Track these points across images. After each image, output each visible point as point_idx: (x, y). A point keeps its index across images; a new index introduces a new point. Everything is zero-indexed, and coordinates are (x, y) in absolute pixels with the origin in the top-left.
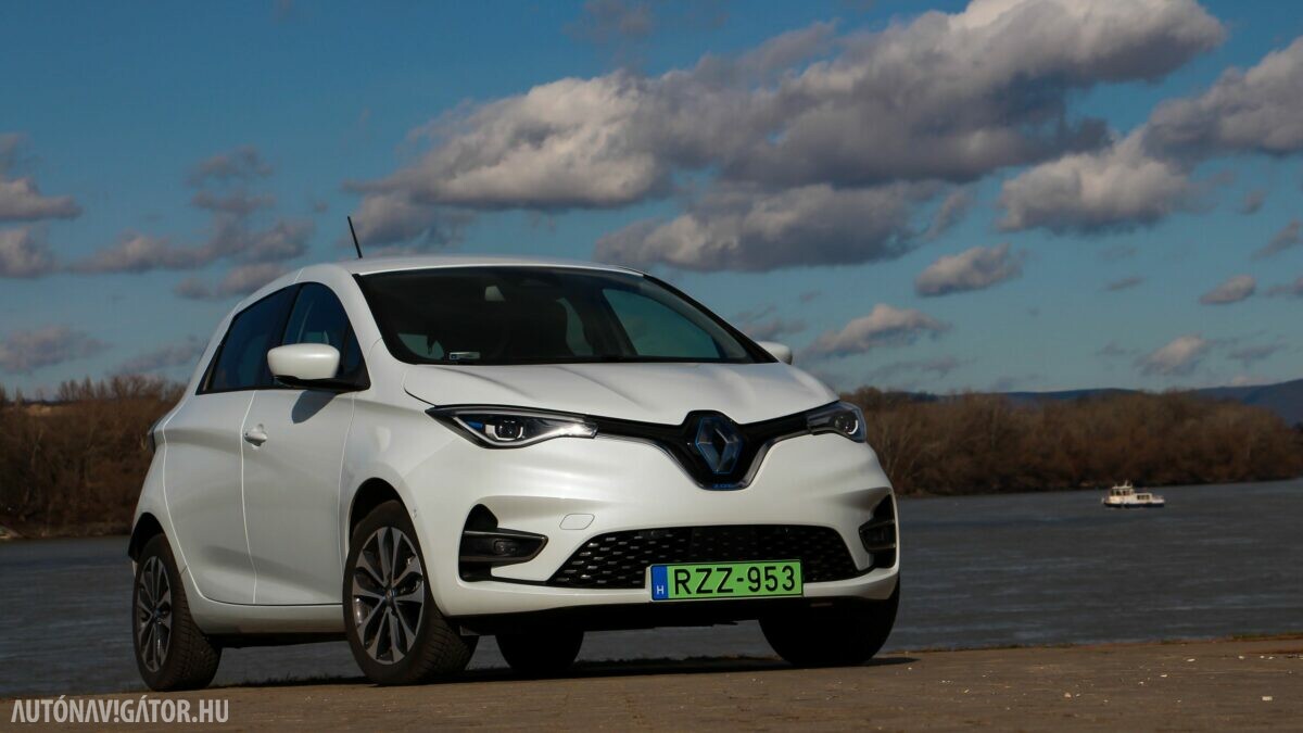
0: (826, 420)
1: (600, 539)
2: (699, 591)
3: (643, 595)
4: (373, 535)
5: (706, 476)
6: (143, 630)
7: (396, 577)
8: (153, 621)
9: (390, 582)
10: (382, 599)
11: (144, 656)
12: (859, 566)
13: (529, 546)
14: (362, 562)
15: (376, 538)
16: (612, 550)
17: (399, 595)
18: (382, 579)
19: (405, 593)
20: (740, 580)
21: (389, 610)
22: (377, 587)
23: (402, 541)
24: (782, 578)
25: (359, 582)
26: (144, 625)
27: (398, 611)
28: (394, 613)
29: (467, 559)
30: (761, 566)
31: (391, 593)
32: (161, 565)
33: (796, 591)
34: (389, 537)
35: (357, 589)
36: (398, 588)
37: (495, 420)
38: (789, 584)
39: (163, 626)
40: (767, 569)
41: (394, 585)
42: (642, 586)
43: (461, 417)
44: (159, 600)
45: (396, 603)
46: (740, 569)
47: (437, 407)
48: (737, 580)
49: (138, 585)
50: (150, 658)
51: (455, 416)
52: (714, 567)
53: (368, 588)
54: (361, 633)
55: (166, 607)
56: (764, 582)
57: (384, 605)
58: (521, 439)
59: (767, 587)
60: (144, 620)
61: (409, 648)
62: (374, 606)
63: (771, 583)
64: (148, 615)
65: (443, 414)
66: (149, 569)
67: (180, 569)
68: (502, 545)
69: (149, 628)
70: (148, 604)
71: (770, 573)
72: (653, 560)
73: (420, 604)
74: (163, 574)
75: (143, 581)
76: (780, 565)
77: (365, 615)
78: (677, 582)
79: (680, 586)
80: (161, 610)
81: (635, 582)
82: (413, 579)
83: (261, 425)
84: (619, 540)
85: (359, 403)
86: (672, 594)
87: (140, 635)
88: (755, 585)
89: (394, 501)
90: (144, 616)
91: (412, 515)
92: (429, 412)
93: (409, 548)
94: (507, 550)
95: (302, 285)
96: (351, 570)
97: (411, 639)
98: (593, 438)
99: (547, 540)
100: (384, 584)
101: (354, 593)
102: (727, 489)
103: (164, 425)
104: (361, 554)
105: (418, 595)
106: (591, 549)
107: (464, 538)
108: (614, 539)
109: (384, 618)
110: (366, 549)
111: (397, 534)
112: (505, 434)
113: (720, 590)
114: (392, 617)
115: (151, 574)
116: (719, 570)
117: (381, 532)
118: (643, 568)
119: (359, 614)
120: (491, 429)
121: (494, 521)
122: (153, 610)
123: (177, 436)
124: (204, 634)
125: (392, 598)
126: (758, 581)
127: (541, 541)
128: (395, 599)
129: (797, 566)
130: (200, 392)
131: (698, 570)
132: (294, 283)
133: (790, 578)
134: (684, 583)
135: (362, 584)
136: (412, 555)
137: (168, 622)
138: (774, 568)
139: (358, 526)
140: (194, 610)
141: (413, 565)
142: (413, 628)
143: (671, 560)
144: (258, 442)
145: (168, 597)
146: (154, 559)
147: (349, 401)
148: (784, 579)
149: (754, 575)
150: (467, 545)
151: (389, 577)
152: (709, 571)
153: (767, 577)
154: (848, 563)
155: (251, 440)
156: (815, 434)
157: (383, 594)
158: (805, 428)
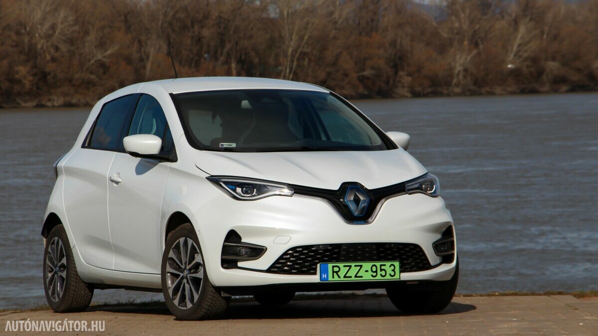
0: (417, 186)
1: (294, 249)
2: (345, 277)
3: (315, 279)
4: (178, 241)
5: (349, 217)
6: (49, 278)
7: (189, 264)
8: (56, 273)
9: (186, 267)
10: (182, 275)
11: (50, 292)
12: (432, 263)
13: (257, 252)
14: (171, 254)
15: (179, 242)
16: (300, 255)
17: (191, 273)
18: (182, 264)
19: (193, 273)
20: (367, 271)
21: (185, 281)
22: (179, 268)
23: (193, 245)
24: (389, 270)
25: (169, 265)
26: (50, 275)
27: (190, 282)
28: (188, 282)
29: (225, 257)
30: (378, 264)
31: (186, 272)
32: (60, 243)
33: (397, 277)
34: (186, 243)
35: (169, 269)
36: (190, 269)
37: (241, 185)
38: (393, 273)
39: (61, 276)
40: (381, 265)
41: (188, 268)
42: (315, 274)
43: (224, 183)
44: (59, 262)
45: (188, 278)
46: (367, 265)
47: (212, 176)
48: (365, 271)
49: (46, 252)
50: (53, 293)
51: (221, 181)
52: (353, 264)
53: (175, 269)
54: (170, 292)
55: (63, 266)
56: (379, 272)
57: (183, 278)
58: (254, 196)
59: (381, 275)
60: (50, 272)
61: (195, 301)
62: (177, 278)
63: (383, 273)
64: (53, 270)
65: (215, 180)
66: (53, 243)
67: (72, 246)
68: (243, 251)
69: (53, 277)
70: (53, 263)
71: (383, 267)
72: (321, 260)
73: (201, 279)
74: (61, 247)
75: (50, 250)
76: (388, 264)
77: (173, 283)
78: (333, 272)
79: (335, 274)
80: (60, 267)
81: (311, 272)
82: (197, 266)
83: (119, 173)
84: (303, 250)
85: (172, 169)
86: (330, 279)
87: (48, 280)
88: (374, 274)
89: (188, 224)
90: (50, 269)
91: (198, 233)
92: (208, 178)
93: (196, 249)
94: (246, 253)
95: (142, 94)
96: (166, 259)
97: (196, 297)
98: (291, 196)
99: (266, 249)
100: (183, 267)
101: (167, 271)
102: (361, 224)
103: (63, 163)
104: (171, 250)
105: (200, 275)
106: (290, 254)
107: (224, 247)
108: (301, 249)
109: (182, 285)
110: (174, 248)
111: (190, 242)
112: (246, 193)
113: (356, 276)
114: (187, 285)
115: (54, 246)
116: (356, 266)
117: (182, 240)
118: (316, 264)
119: (169, 282)
120: (239, 190)
121: (240, 238)
122: (56, 266)
123: (70, 172)
124: (84, 282)
125: (187, 275)
126: (376, 272)
127: (263, 250)
128: (188, 276)
129: (397, 264)
130: (83, 146)
131: (344, 266)
132: (138, 92)
133: (393, 270)
134: (337, 272)
135: (171, 266)
136: (197, 252)
137: (64, 274)
138: (385, 265)
139: (170, 235)
140: (79, 269)
141: (198, 259)
142: (197, 291)
143: (331, 260)
144: (117, 183)
145: (64, 261)
146: (56, 238)
147: (166, 167)
148: (391, 271)
149: (374, 269)
150: (225, 250)
151: (186, 263)
152: (350, 267)
153: (381, 270)
154: (425, 262)
155: (112, 181)
156: (410, 194)
157: (182, 272)
158: (404, 191)
